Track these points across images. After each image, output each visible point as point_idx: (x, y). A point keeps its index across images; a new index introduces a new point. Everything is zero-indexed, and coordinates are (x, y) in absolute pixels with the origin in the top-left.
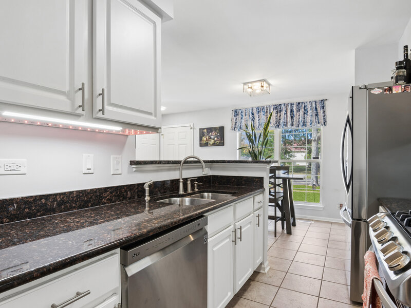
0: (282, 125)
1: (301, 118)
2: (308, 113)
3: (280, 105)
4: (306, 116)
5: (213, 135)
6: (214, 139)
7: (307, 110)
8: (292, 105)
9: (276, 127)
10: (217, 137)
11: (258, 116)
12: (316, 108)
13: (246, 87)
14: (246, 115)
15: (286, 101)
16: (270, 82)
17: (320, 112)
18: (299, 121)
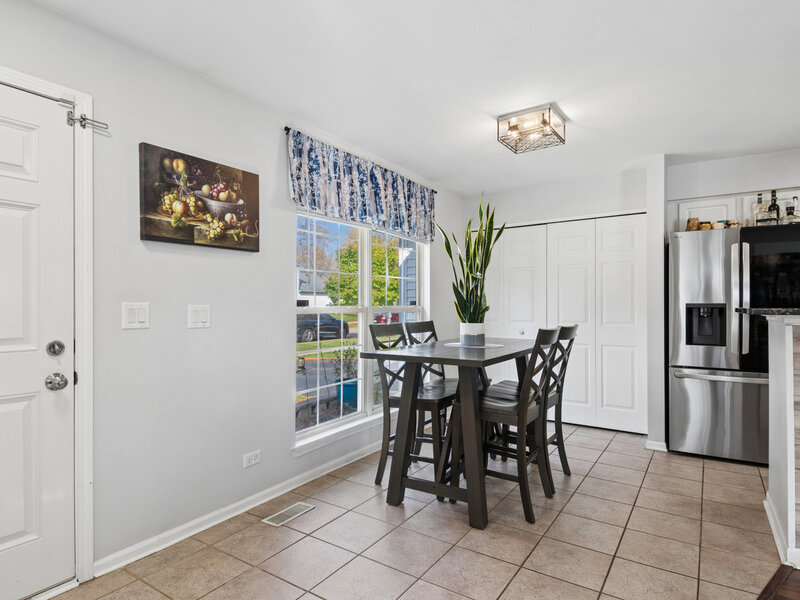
5: (218, 198)
6: (221, 218)
10: (234, 210)
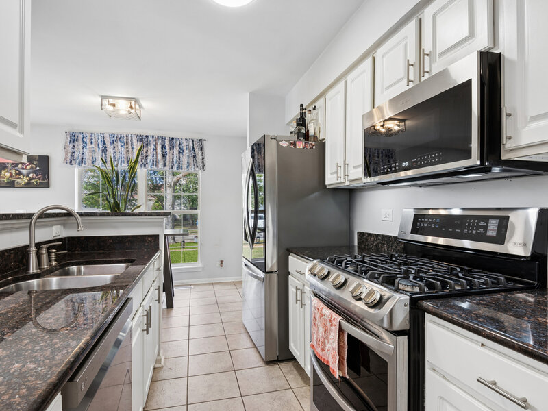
0: (150, 164)
1: (175, 158)
2: (184, 153)
3: (147, 136)
4: (181, 156)
5: (26, 169)
7: (182, 149)
8: (163, 139)
9: (141, 166)
10: (34, 172)
11: (112, 147)
12: (193, 148)
13: (105, 102)
14: (91, 143)
15: (156, 133)
16: (143, 103)
17: (198, 154)
18: (173, 161)
